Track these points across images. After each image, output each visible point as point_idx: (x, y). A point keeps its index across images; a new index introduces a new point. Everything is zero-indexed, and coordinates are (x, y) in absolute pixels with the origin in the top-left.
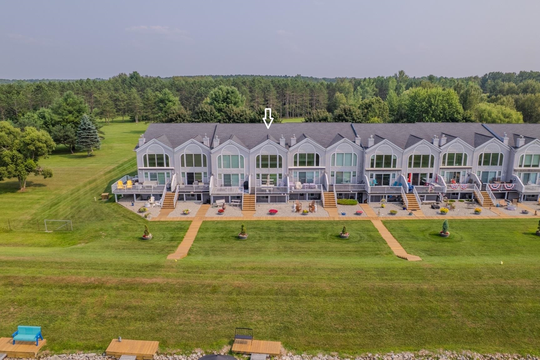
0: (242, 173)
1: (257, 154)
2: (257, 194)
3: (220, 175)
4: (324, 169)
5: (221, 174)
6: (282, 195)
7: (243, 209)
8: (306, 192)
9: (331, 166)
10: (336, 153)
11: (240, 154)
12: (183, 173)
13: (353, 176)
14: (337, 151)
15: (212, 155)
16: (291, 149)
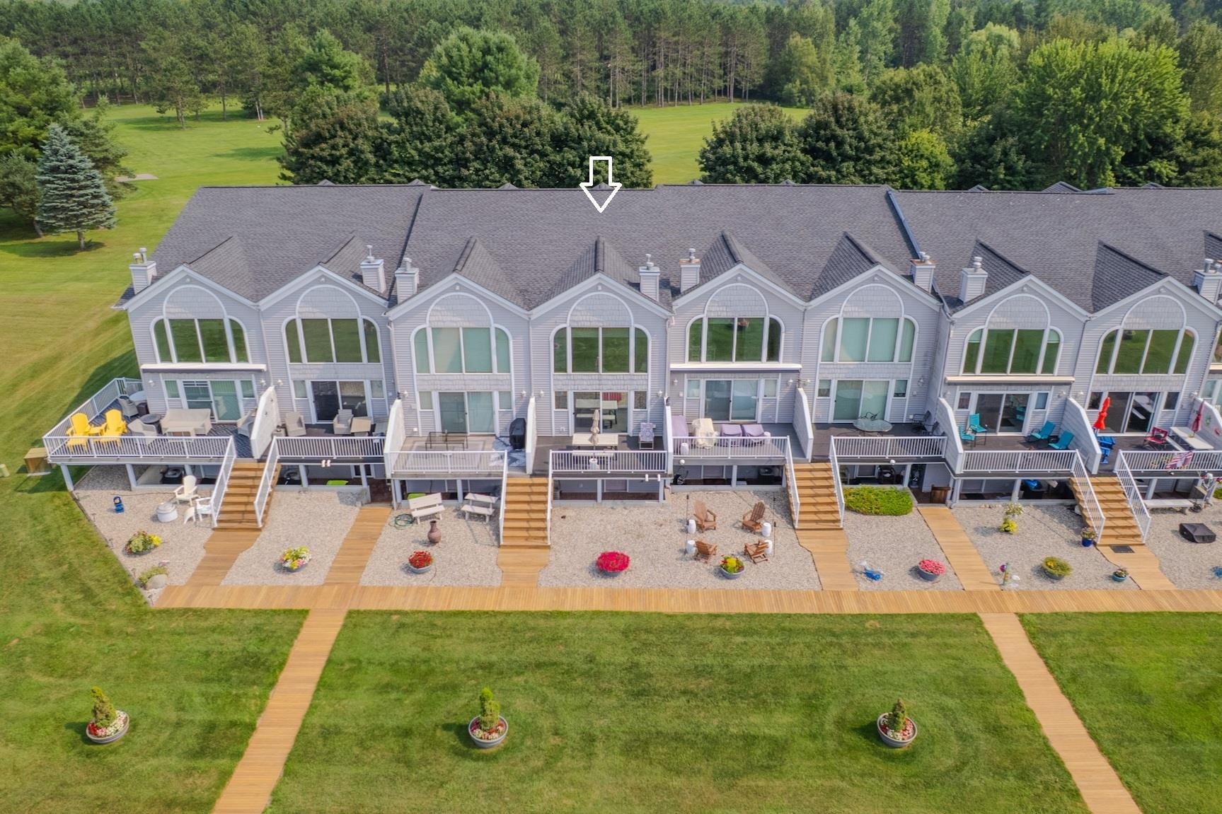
0: (505, 388)
1: (556, 324)
2: (554, 475)
3: (425, 395)
4: (797, 371)
5: (430, 393)
6: (647, 478)
7: (502, 543)
8: (734, 461)
9: (820, 362)
10: (840, 316)
11: (493, 326)
12: (300, 384)
13: (897, 395)
14: (846, 309)
15: (392, 329)
16: (680, 302)
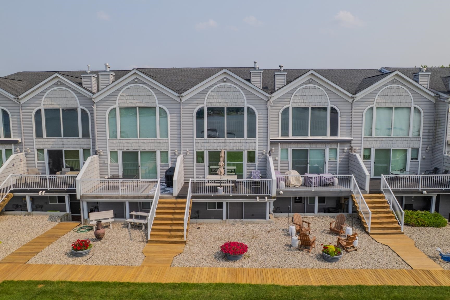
0: (164, 149)
1: (198, 104)
2: (193, 197)
3: (114, 153)
4: (349, 142)
5: (117, 152)
6: (258, 199)
7: (149, 239)
8: (316, 192)
9: (363, 136)
10: (374, 106)
11: (158, 106)
12: (41, 151)
13: (412, 159)
14: (377, 101)
15: (95, 108)
16: (276, 95)
